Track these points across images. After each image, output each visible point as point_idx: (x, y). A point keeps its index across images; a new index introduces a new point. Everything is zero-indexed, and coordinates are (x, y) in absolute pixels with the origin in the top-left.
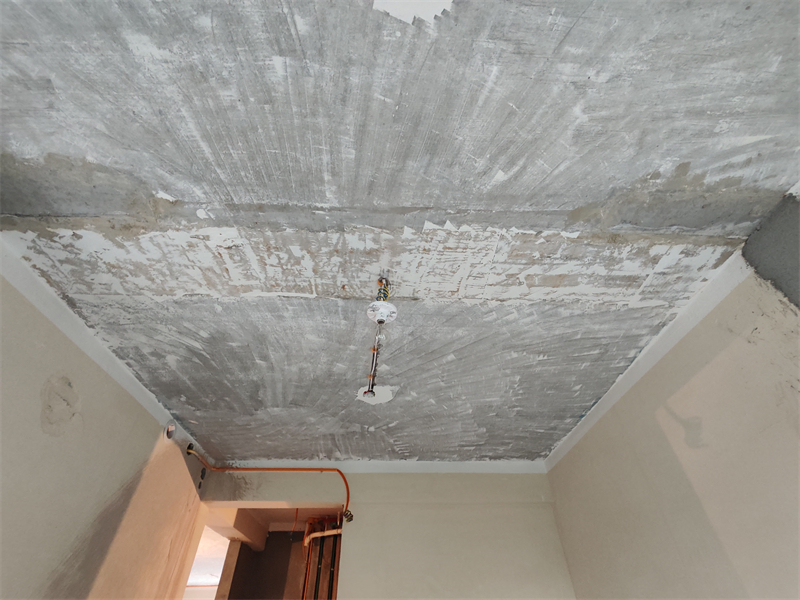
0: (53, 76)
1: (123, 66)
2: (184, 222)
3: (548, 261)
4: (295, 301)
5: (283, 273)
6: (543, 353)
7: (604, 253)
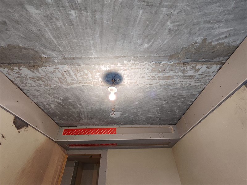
1: (26, 16)
2: (51, 64)
3: (164, 72)
4: (87, 87)
5: (83, 78)
6: (166, 101)
7: (182, 69)
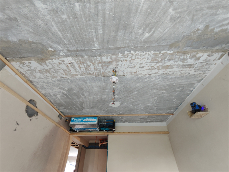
0: (17, 17)
1: (35, 11)
2: (57, 57)
3: (163, 61)
4: (90, 78)
5: (86, 70)
6: (164, 90)
